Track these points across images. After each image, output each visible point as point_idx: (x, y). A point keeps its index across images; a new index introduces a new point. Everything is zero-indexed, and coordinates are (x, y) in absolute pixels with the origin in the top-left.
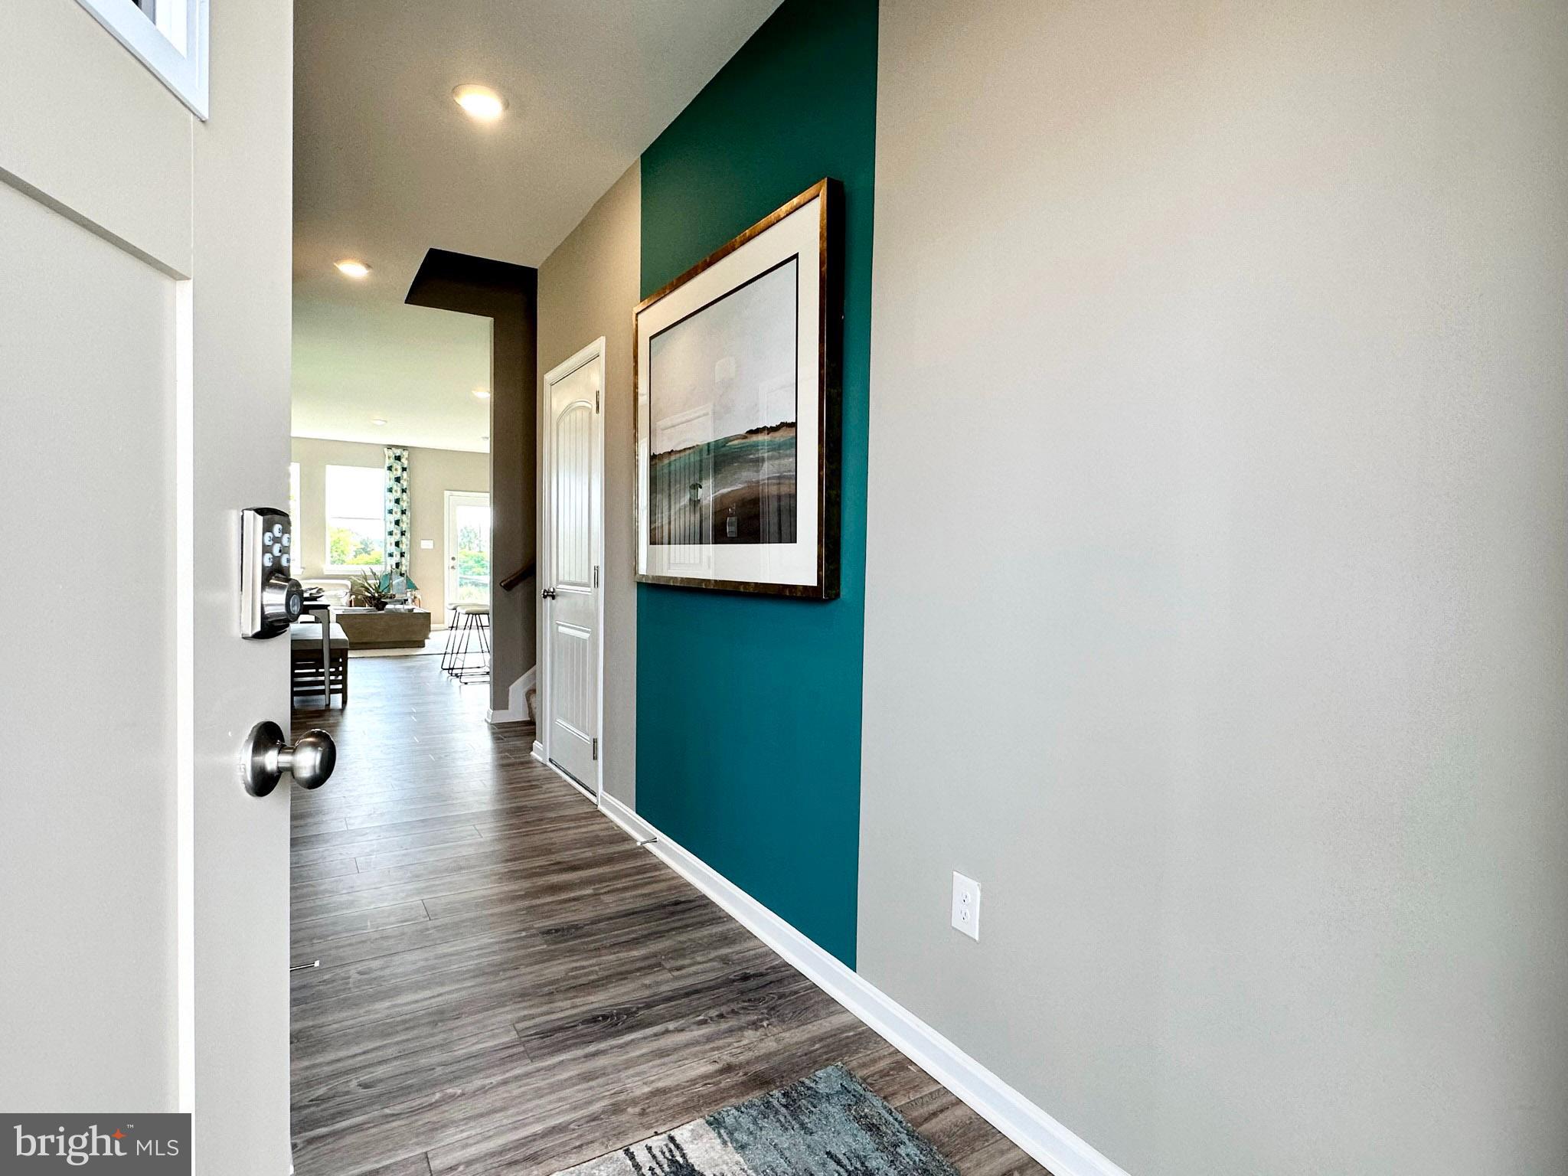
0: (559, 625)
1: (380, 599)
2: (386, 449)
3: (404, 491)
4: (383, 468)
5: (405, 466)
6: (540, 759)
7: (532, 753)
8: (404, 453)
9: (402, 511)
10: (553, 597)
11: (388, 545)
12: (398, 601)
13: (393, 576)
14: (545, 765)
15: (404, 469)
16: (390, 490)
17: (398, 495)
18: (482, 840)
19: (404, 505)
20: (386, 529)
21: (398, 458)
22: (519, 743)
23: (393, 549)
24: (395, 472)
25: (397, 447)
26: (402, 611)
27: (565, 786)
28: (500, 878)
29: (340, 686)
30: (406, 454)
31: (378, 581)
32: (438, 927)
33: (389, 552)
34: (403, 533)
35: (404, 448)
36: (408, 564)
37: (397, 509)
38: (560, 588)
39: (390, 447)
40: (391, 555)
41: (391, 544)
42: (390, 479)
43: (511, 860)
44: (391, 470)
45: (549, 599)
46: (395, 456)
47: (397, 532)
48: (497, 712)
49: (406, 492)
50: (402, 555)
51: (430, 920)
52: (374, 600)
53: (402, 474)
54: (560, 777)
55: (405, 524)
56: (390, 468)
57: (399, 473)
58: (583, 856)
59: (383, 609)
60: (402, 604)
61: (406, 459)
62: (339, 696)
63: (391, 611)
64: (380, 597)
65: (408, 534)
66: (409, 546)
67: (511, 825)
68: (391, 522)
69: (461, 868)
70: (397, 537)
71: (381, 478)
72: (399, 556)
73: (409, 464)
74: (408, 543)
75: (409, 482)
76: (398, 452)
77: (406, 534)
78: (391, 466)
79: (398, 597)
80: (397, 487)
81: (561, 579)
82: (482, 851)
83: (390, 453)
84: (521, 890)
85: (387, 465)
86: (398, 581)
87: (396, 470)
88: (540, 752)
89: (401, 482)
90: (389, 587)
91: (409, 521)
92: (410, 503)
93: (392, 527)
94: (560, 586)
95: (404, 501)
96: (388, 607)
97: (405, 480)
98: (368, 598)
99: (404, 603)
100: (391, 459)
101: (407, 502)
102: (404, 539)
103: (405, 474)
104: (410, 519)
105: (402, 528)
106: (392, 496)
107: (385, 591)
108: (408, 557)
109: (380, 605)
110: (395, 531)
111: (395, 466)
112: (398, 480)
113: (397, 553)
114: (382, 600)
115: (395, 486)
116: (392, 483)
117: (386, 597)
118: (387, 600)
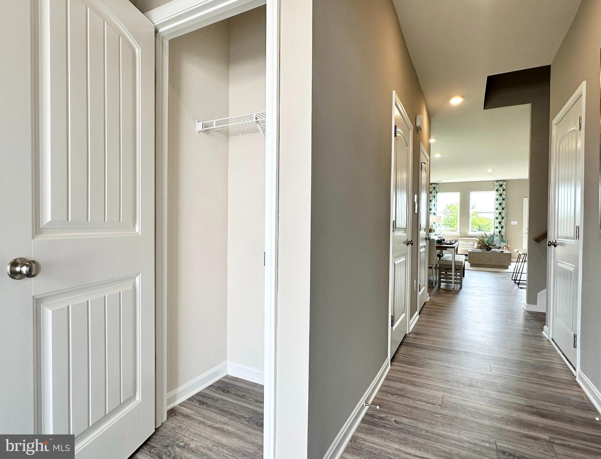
0: (558, 262)
1: (488, 246)
2: (495, 183)
3: (503, 199)
4: (494, 190)
5: (504, 189)
6: (547, 337)
7: (543, 332)
8: (504, 183)
9: (503, 208)
10: (555, 246)
11: (496, 223)
12: (496, 247)
13: (494, 237)
14: (549, 341)
15: (504, 190)
16: (497, 200)
17: (501, 201)
18: (490, 373)
19: (503, 206)
20: (495, 217)
21: (501, 186)
22: (537, 324)
23: (498, 225)
24: (499, 192)
25: (501, 181)
26: (498, 252)
27: (558, 357)
28: (489, 401)
29: (459, 281)
30: (505, 183)
31: (488, 239)
32: (443, 415)
33: (496, 226)
34: (502, 218)
35: (504, 181)
36: (505, 231)
37: (500, 208)
38: (559, 241)
39: (497, 181)
40: (497, 228)
41: (497, 223)
42: (497, 195)
43: (501, 392)
44: (498, 191)
45: (553, 247)
46: (500, 185)
47: (500, 217)
48: (529, 305)
49: (504, 200)
50: (502, 227)
51: (441, 408)
52: (486, 246)
53: (503, 193)
54: (556, 351)
55: (504, 214)
56: (497, 190)
57: (501, 192)
58: (553, 409)
59: (489, 251)
60: (498, 249)
61: (505, 185)
62: (459, 285)
63: (493, 252)
64: (489, 245)
65: (505, 218)
66: (505, 224)
67: (512, 370)
68: (497, 214)
69: (472, 386)
70: (500, 220)
71: (493, 195)
72: (500, 228)
73: (506, 187)
74: (505, 222)
75: (506, 195)
76: (501, 183)
77: (504, 218)
78: (498, 189)
79: (497, 245)
80: (500, 198)
81: (559, 235)
82: (487, 380)
83: (498, 183)
84: (499, 414)
85: (496, 189)
86: (496, 238)
87: (500, 191)
88: (548, 332)
89: (502, 196)
90: (493, 241)
91: (505, 213)
92: (506, 205)
93: (498, 215)
94: (559, 239)
95: (503, 204)
96: (492, 250)
97: (504, 195)
98: (484, 246)
99: (499, 248)
100: (498, 186)
101: (505, 204)
102: (503, 221)
103: (504, 192)
104: (506, 212)
105: (502, 216)
106: (498, 202)
107: (491, 243)
108: (505, 229)
109: (489, 249)
110: (499, 217)
111: (499, 189)
112: (501, 195)
113: (500, 227)
114: (489, 247)
115: (499, 198)
116: (498, 197)
117: (491, 246)
118: (492, 247)
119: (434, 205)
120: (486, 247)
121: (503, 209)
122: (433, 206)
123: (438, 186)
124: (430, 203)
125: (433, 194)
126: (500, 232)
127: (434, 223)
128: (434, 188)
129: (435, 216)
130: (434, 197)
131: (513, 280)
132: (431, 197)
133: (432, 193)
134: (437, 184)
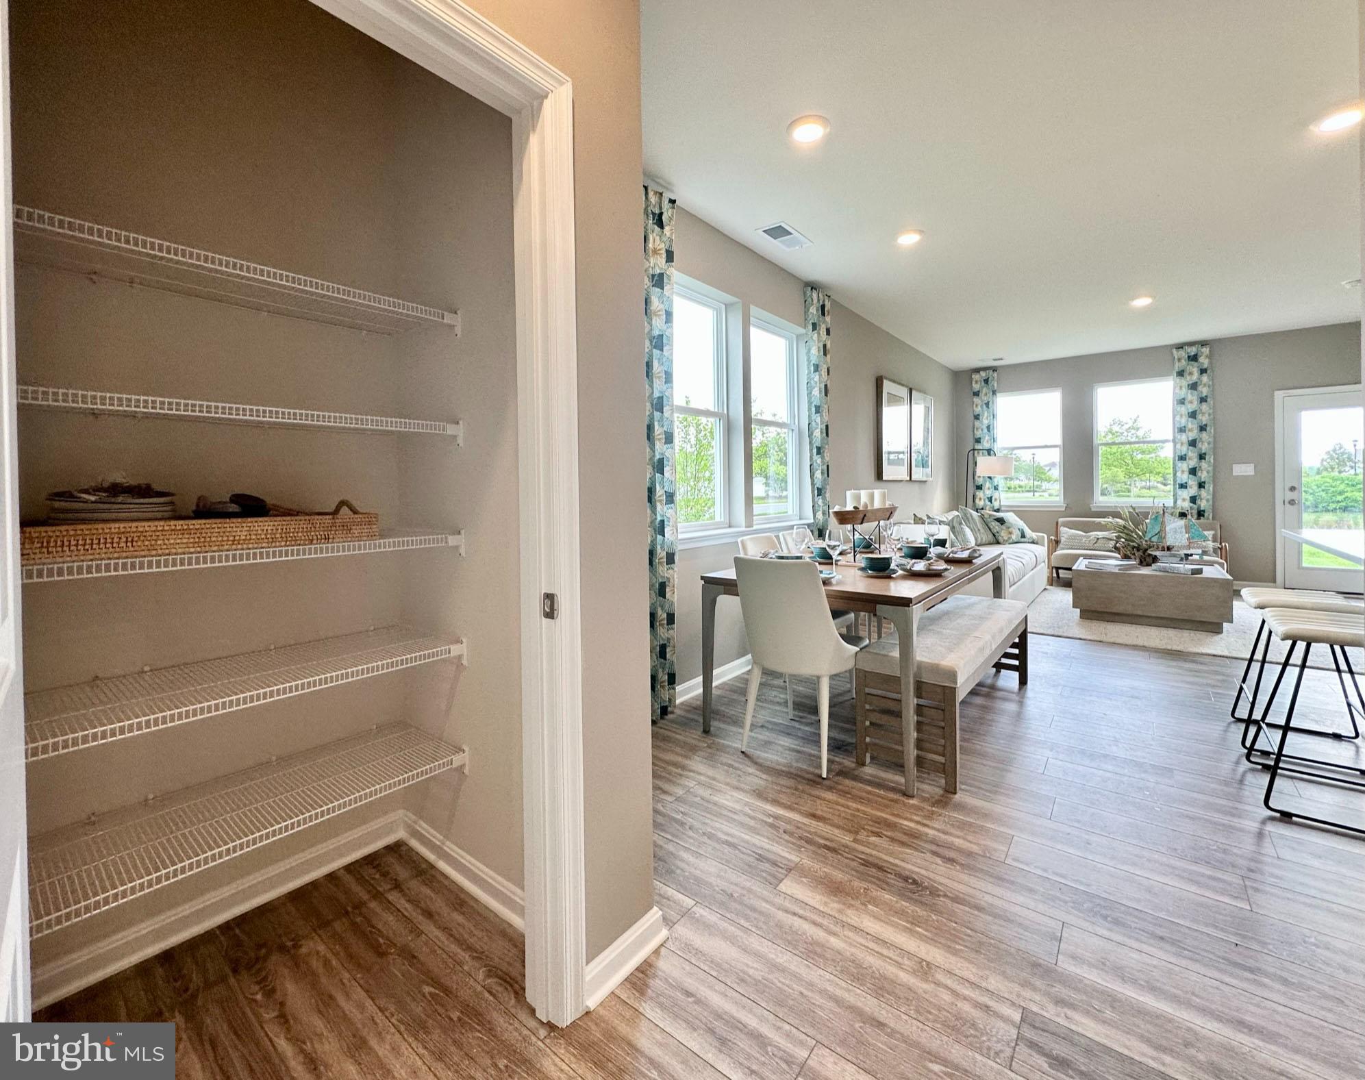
1: (1146, 550)
2: (1174, 351)
3: (1203, 400)
4: (1171, 374)
5: (1205, 367)
8: (1203, 350)
11: (1179, 474)
12: (1175, 556)
15: (1203, 371)
16: (1181, 402)
17: (1195, 405)
19: (1204, 418)
20: (1175, 453)
21: (1194, 358)
23: (1185, 478)
24: (1188, 378)
25: (1191, 344)
30: (1206, 350)
33: (1179, 482)
35: (1203, 343)
36: (1210, 497)
39: (1180, 347)
40: (1183, 486)
41: (1183, 472)
42: (1181, 387)
44: (1182, 375)
46: (1189, 357)
49: (1206, 401)
50: (1201, 485)
52: (1139, 550)
53: (1200, 379)
56: (1181, 374)
57: (1195, 377)
59: (1151, 566)
60: (1182, 561)
61: (1207, 356)
63: (1164, 570)
64: (1149, 547)
66: (1211, 474)
68: (1182, 444)
71: (1167, 387)
72: (1195, 488)
73: (1211, 363)
75: (1212, 387)
76: (1192, 351)
77: (1207, 457)
78: (1183, 371)
79: (1179, 549)
80: (1192, 397)
83: (1182, 353)
85: (1177, 369)
87: (1191, 373)
89: (1199, 388)
90: (1161, 534)
92: (1215, 416)
95: (1204, 413)
96: (1160, 563)
97: (1205, 385)
98: (1134, 547)
99: (1187, 559)
100: (1183, 361)
101: (1209, 415)
102: (1204, 464)
103: (1205, 378)
104: (1215, 437)
105: (1201, 449)
106: (1184, 410)
107: (1155, 539)
108: (1211, 489)
109: (1149, 560)
110: (1190, 454)
111: (1189, 368)
112: (1194, 386)
113: (1193, 483)
114: (1150, 555)
115: (1189, 397)
116: (1184, 392)
117: (1158, 548)
118: (1157, 553)
119: (988, 428)
120: (1141, 553)
121: (1202, 428)
122: (986, 430)
123: (995, 374)
124: (977, 423)
125: (985, 399)
126: (1193, 500)
127: (990, 478)
128: (986, 381)
129: (993, 458)
130: (987, 404)
131: (1240, 720)
132: (979, 407)
133: (982, 394)
134: (994, 369)
